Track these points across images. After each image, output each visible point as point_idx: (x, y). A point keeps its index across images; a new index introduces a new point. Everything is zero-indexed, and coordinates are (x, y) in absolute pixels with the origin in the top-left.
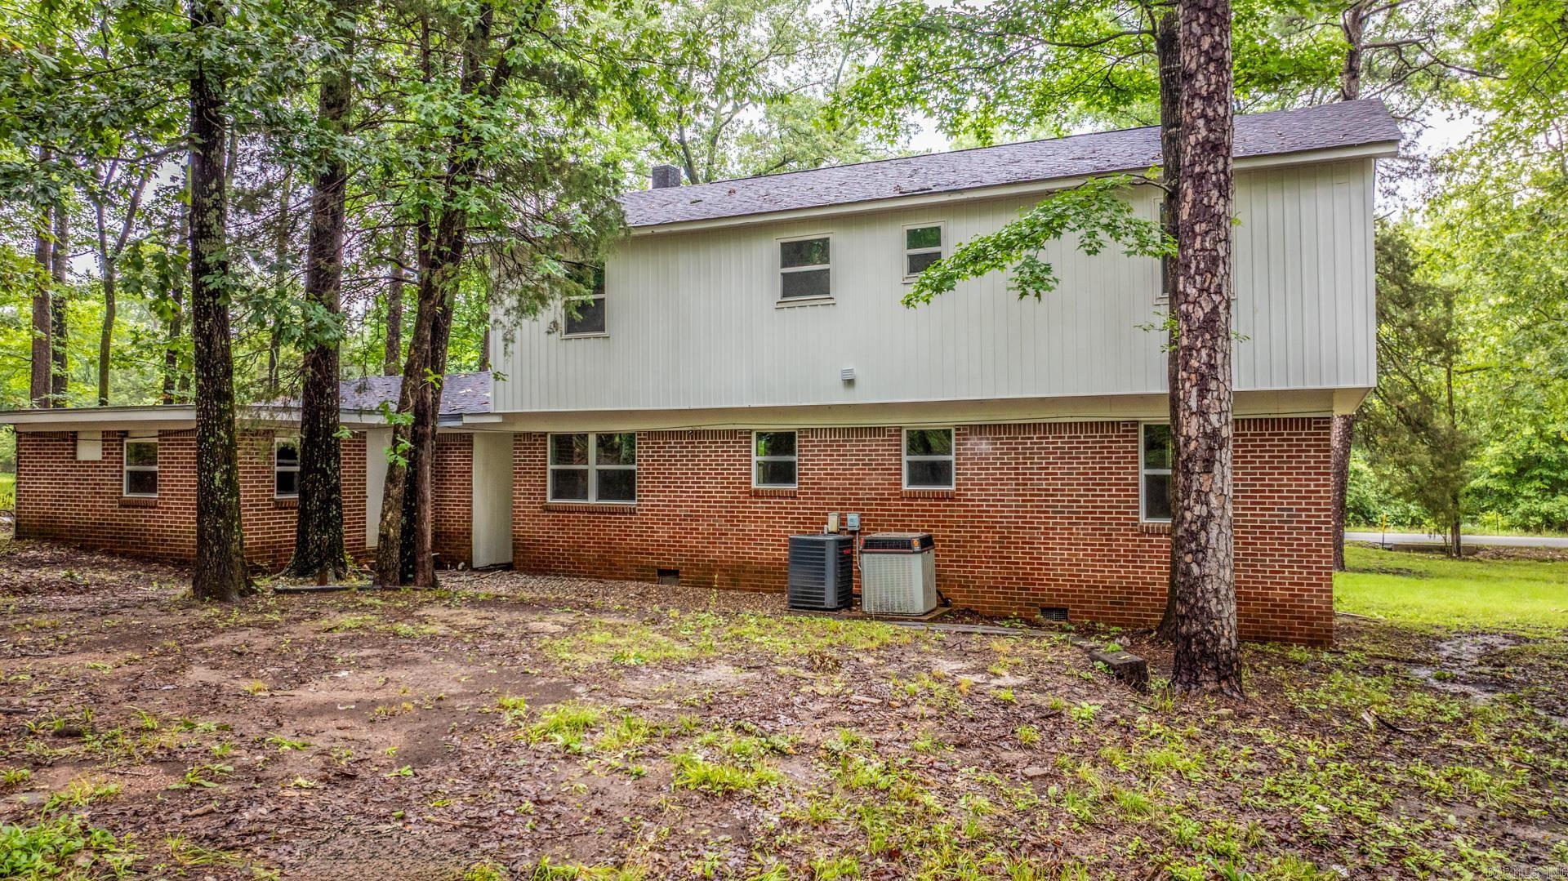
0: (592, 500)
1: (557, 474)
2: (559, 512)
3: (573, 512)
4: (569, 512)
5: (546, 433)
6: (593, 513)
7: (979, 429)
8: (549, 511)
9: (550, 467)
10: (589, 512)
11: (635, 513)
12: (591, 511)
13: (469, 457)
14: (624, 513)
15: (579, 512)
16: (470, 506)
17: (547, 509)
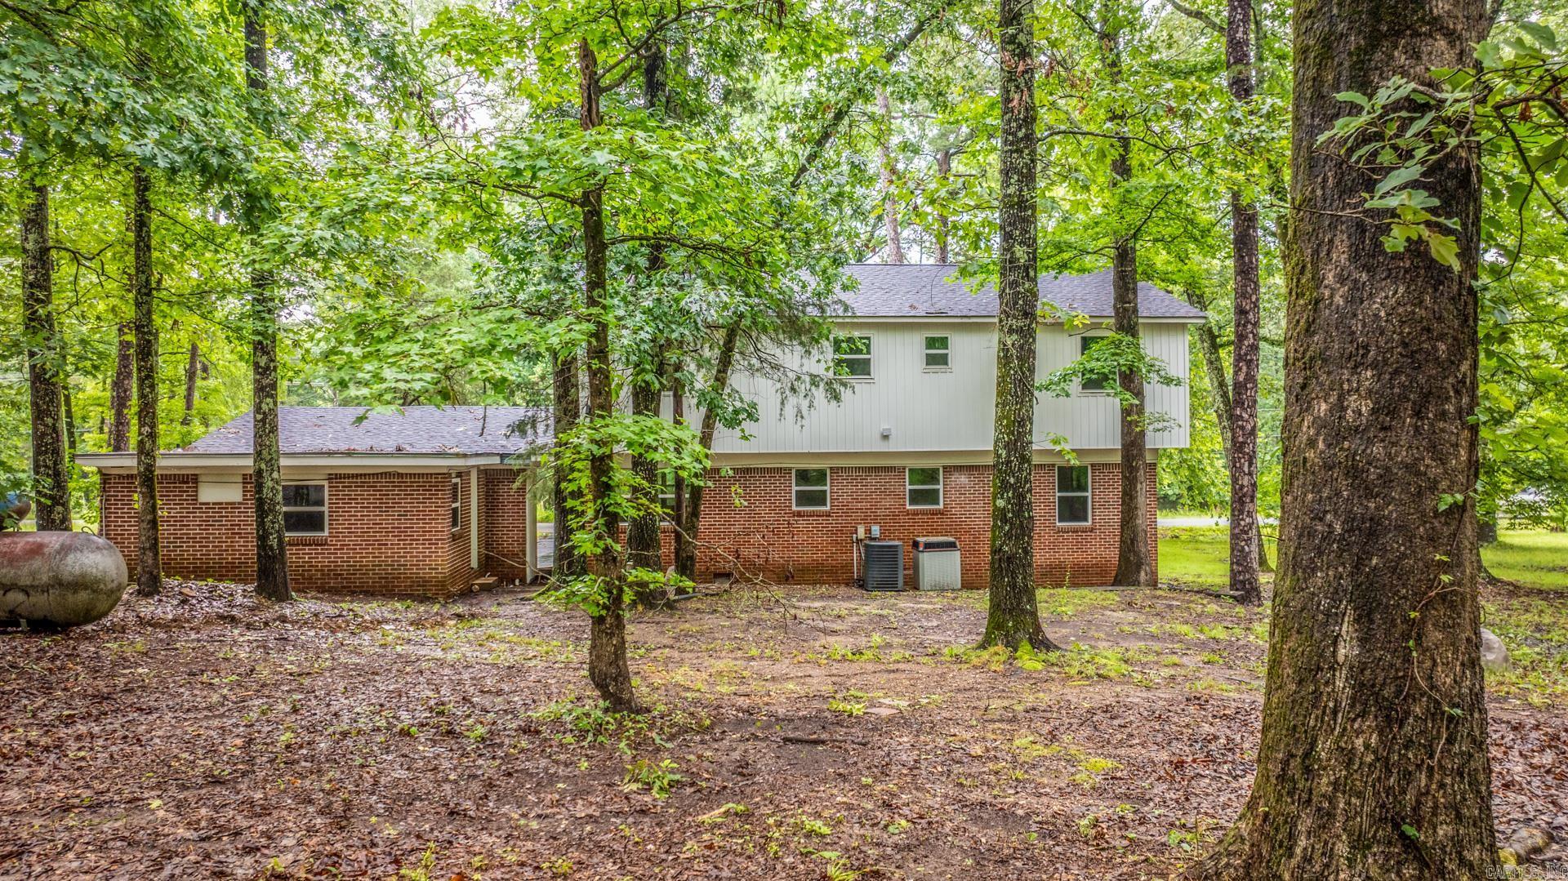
7: (960, 469)
13: (523, 489)
16: (525, 530)
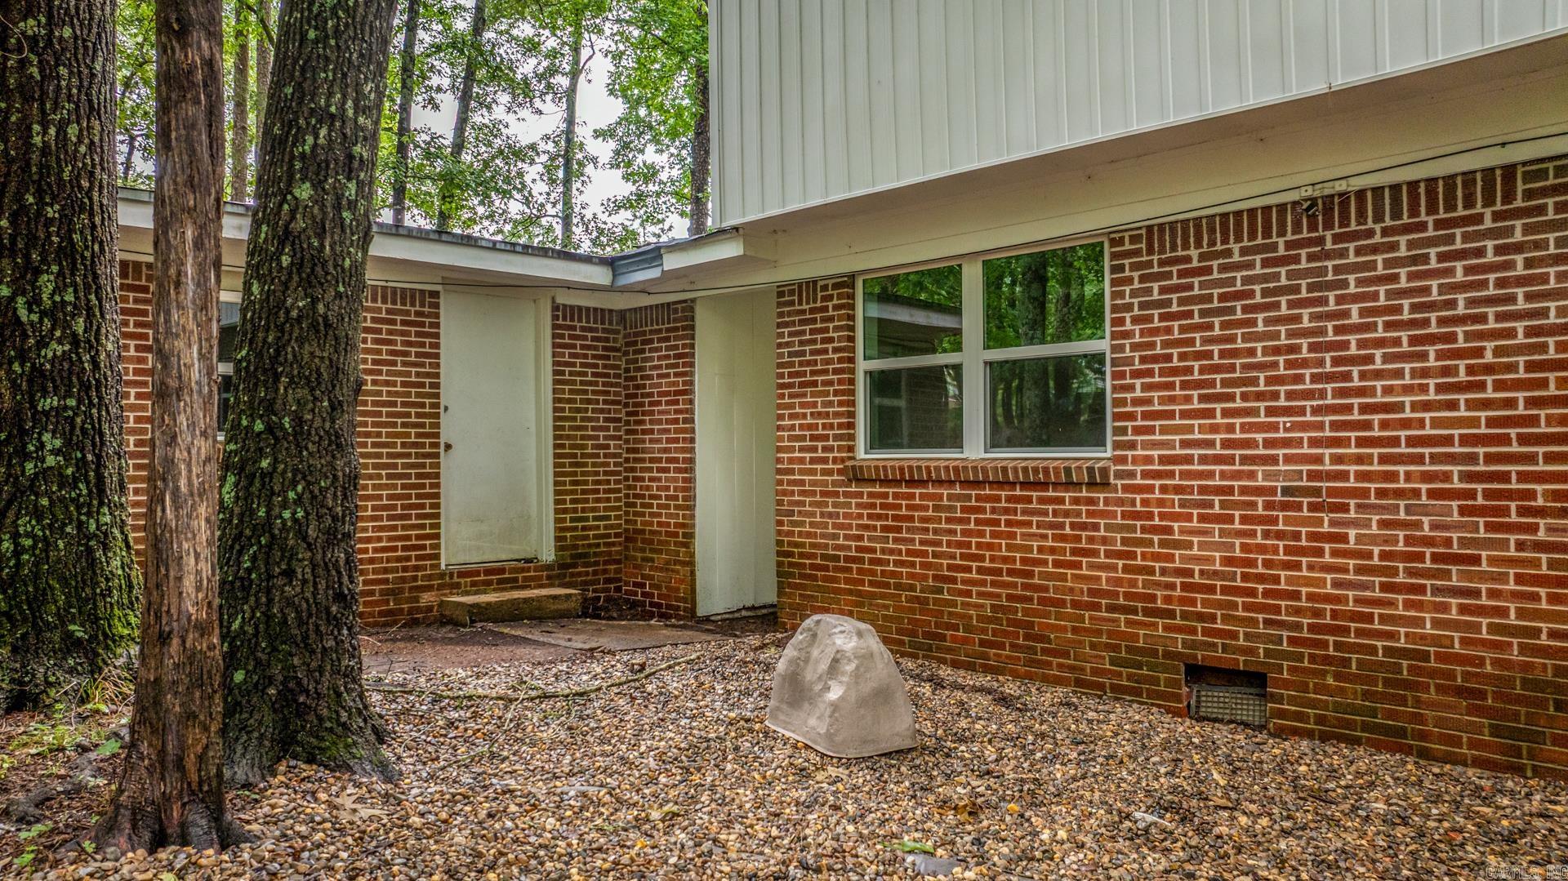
0: (975, 450)
1: (882, 383)
2: (886, 482)
3: (922, 483)
4: (912, 483)
5: (852, 276)
6: (976, 484)
8: (860, 480)
9: (863, 366)
10: (967, 484)
11: (1105, 485)
12: (971, 479)
13: (686, 358)
14: (1070, 485)
15: (939, 482)
16: (692, 470)
17: (857, 476)
